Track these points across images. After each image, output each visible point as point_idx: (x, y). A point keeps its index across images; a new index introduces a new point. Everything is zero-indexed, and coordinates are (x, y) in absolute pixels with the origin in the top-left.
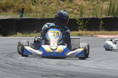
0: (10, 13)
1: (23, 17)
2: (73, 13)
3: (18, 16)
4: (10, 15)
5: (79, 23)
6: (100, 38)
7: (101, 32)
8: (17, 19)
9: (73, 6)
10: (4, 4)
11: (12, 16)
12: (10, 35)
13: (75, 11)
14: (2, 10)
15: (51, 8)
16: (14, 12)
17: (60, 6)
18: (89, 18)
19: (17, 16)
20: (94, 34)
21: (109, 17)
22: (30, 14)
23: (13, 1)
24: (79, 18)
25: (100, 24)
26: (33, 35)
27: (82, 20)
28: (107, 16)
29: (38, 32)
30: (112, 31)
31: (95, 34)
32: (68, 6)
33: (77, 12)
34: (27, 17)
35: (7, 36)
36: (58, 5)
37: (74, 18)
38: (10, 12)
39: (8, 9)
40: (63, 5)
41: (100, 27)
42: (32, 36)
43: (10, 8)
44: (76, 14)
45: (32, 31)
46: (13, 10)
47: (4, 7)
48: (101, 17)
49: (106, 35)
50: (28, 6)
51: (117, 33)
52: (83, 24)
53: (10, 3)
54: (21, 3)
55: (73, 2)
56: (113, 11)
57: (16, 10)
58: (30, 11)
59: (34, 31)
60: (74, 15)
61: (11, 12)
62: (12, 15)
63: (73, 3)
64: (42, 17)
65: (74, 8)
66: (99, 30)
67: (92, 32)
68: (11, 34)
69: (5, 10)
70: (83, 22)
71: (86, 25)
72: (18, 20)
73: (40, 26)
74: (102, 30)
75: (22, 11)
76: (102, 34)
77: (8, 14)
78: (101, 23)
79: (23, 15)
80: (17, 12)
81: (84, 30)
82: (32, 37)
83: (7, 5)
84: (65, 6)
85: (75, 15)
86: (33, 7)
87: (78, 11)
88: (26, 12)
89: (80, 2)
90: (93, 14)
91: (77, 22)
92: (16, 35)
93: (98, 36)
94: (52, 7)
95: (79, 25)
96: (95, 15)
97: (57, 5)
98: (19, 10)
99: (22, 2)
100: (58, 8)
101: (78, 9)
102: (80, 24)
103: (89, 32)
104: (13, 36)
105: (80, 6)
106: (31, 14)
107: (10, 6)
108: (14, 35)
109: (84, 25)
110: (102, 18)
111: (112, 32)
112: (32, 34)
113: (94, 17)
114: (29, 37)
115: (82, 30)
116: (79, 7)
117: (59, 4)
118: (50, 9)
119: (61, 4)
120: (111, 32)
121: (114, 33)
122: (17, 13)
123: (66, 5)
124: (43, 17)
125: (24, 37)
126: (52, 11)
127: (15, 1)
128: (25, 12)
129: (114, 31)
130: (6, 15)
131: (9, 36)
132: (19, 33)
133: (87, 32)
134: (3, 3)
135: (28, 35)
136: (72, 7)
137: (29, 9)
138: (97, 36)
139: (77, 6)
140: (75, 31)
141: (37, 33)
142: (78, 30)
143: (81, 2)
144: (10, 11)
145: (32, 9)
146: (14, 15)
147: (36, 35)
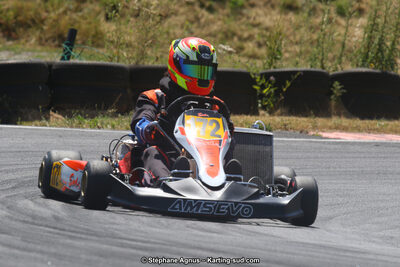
0: (28, 46)
1: (72, 61)
2: (245, 51)
3: (56, 54)
4: (28, 51)
5: (263, 87)
6: (329, 143)
7: (335, 120)
8: (50, 66)
9: (242, 30)
10: (11, 13)
11: (36, 54)
12: (25, 119)
13: (250, 47)
14: (3, 31)
15: (168, 33)
16: (41, 42)
17: (198, 27)
18: (296, 72)
19: (52, 56)
20: (310, 126)
21: (364, 70)
22: (95, 50)
23: (40, 5)
24: (261, 71)
25: (331, 93)
26: (102, 123)
27: (272, 78)
28: (357, 65)
29: (122, 114)
30: (371, 118)
31: (315, 127)
32: (225, 26)
33: (256, 50)
34: (87, 59)
35: (16, 124)
36: (192, 22)
37: (244, 70)
38: (27, 41)
39: (21, 30)
40: (208, 23)
41: (333, 103)
42: (99, 125)
43: (29, 27)
44: (254, 56)
45: (99, 108)
46: (38, 33)
47: (10, 23)
48: (337, 69)
49: (350, 132)
50: (90, 23)
51: (389, 127)
52: (275, 91)
53: (28, 10)
54: (69, 13)
55: (242, 15)
56: (380, 50)
57: (47, 36)
58: (98, 40)
59: (106, 108)
60: (244, 60)
61: (33, 41)
62: (33, 51)
63: (244, 19)
64: (137, 63)
65: (246, 35)
66: (327, 114)
67: (305, 119)
68: (30, 117)
69: (13, 34)
70: (274, 86)
71: (285, 94)
72: (54, 67)
73: (129, 91)
74: (339, 115)
75: (70, 39)
76: (337, 128)
77: (21, 46)
78: (335, 92)
79: (73, 53)
80: (54, 41)
81: (279, 111)
82: (99, 128)
83: (20, 18)
84: (215, 28)
85: (251, 61)
86: (108, 28)
87: (260, 45)
88: (84, 43)
89: (266, 15)
90: (311, 59)
91: (256, 84)
92: (47, 119)
93: (324, 135)
94: (171, 31)
95: (262, 96)
96: (319, 64)
97: (187, 23)
98: (60, 37)
99: (72, 7)
100: (191, 33)
101: (261, 40)
102: (265, 91)
103: (294, 118)
104: (37, 122)
105: (267, 29)
106: (101, 51)
107: (29, 22)
108: (40, 119)
109: (277, 93)
110: (340, 71)
111: (373, 122)
112: (99, 120)
113: (313, 69)
114: (89, 130)
115: (271, 113)
116: (264, 32)
117: (197, 19)
118: (165, 36)
119: (203, 20)
120: (367, 121)
121: (378, 126)
122: (53, 44)
123: (219, 23)
124: (141, 63)
125: (72, 127)
127: (48, 4)
128: (79, 42)
129: (378, 118)
130: (13, 49)
131: (21, 124)
132: (56, 115)
133: (287, 118)
134: (8, 10)
135: (86, 121)
136: (239, 33)
137: (93, 33)
138: (321, 133)
139: (256, 31)
140: (247, 114)
141: (117, 116)
142: (255, 113)
143: (269, 17)
144: (29, 36)
145: (102, 34)
146: (42, 51)
147: (114, 123)
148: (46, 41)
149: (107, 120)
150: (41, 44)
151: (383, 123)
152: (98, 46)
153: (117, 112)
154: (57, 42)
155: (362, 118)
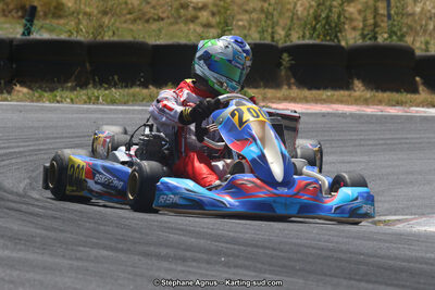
1: (35, 36)
2: (199, 20)
3: (18, 26)
7: (284, 91)
13: (204, 16)
15: (126, 3)
16: (4, 13)
19: (11, 30)
20: (260, 97)
21: (307, 41)
22: (55, 22)
25: (281, 64)
26: (61, 97)
28: (304, 38)
29: (81, 88)
30: (319, 89)
31: (265, 99)
33: (210, 19)
34: (51, 31)
41: (283, 73)
42: (58, 98)
44: (208, 25)
45: (59, 82)
48: (285, 42)
49: (298, 103)
51: (335, 97)
56: (328, 23)
57: (11, 7)
58: (58, 11)
59: (66, 81)
60: (199, 29)
64: (95, 38)
66: (276, 85)
67: (255, 90)
72: (15, 42)
73: (88, 65)
74: (290, 88)
75: (30, 14)
76: (286, 99)
78: (284, 63)
79: (33, 29)
80: (17, 12)
82: (58, 102)
85: (206, 30)
87: (213, 14)
88: (45, 15)
90: (259, 32)
92: (9, 93)
93: (274, 106)
94: (129, 2)
98: (23, 8)
100: (149, 3)
101: (215, 9)
106: (62, 21)
108: (2, 93)
110: (288, 44)
111: (320, 92)
112: (58, 93)
113: (263, 42)
114: (47, 104)
118: (123, 6)
120: (314, 92)
121: (324, 97)
122: (15, 15)
124: (99, 38)
125: (32, 101)
126: (130, 13)
129: (325, 88)
132: (18, 88)
135: (46, 95)
137: (54, 4)
138: (270, 104)
141: (75, 90)
145: (63, 4)
146: (5, 23)
147: (73, 97)
148: (10, 12)
149: (66, 93)
150: (5, 16)
151: (329, 93)
152: (60, 17)
153: (76, 85)
154: (20, 14)
155: (310, 89)
